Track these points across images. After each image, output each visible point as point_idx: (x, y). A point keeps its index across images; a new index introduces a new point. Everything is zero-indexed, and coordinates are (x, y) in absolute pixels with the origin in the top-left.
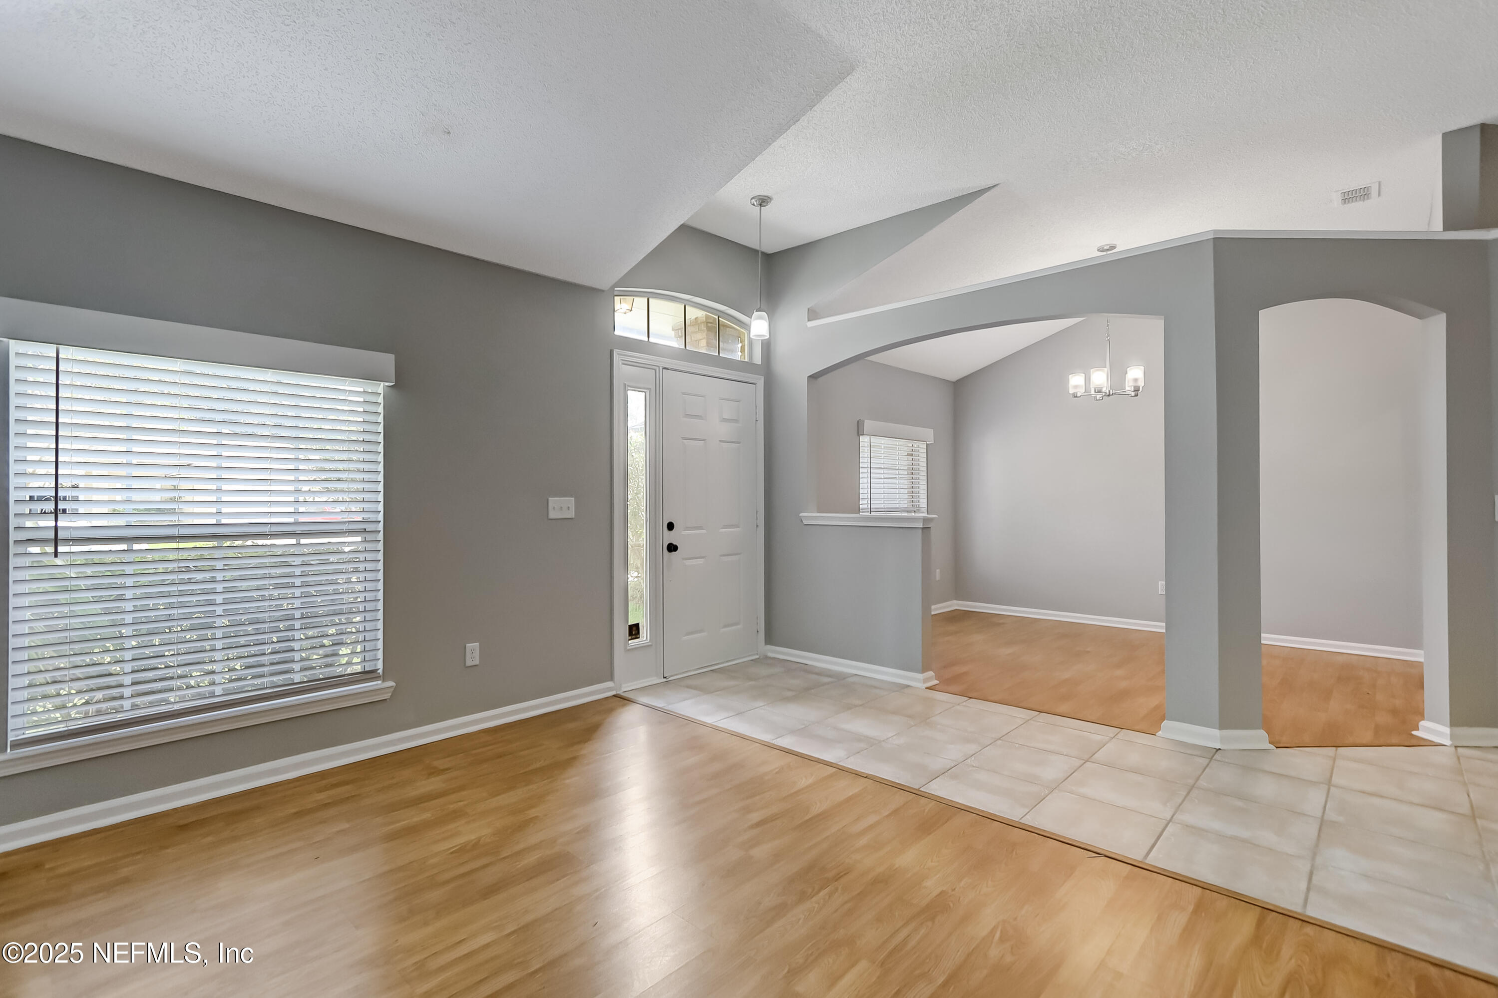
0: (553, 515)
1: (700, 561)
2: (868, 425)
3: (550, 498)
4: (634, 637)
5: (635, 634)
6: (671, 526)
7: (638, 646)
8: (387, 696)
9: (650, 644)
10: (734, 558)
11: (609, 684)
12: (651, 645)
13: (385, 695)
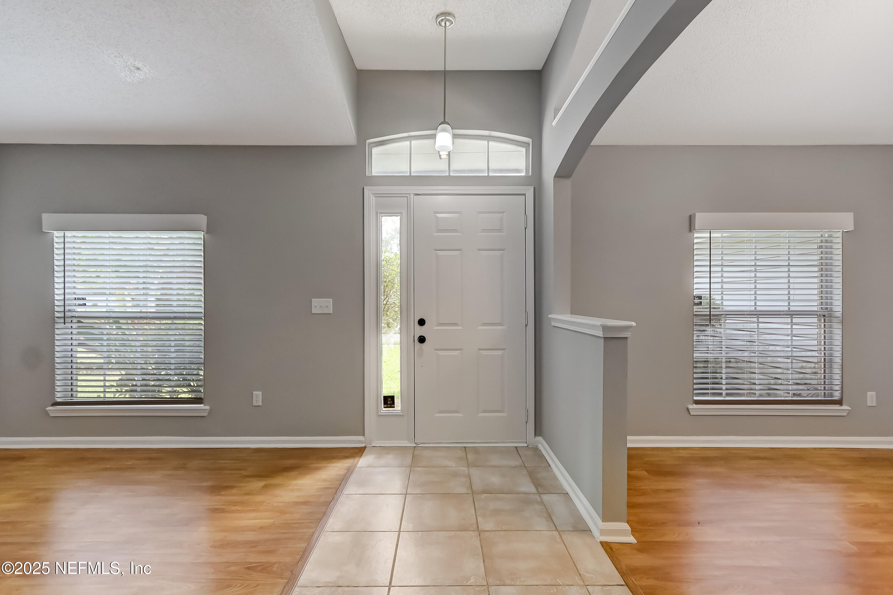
0: (314, 311)
1: (456, 353)
2: (700, 218)
3: (312, 299)
4: (389, 406)
5: (390, 404)
6: (422, 322)
7: (391, 414)
8: (205, 414)
9: (401, 414)
10: (499, 353)
11: (361, 438)
12: (403, 416)
13: (204, 414)
